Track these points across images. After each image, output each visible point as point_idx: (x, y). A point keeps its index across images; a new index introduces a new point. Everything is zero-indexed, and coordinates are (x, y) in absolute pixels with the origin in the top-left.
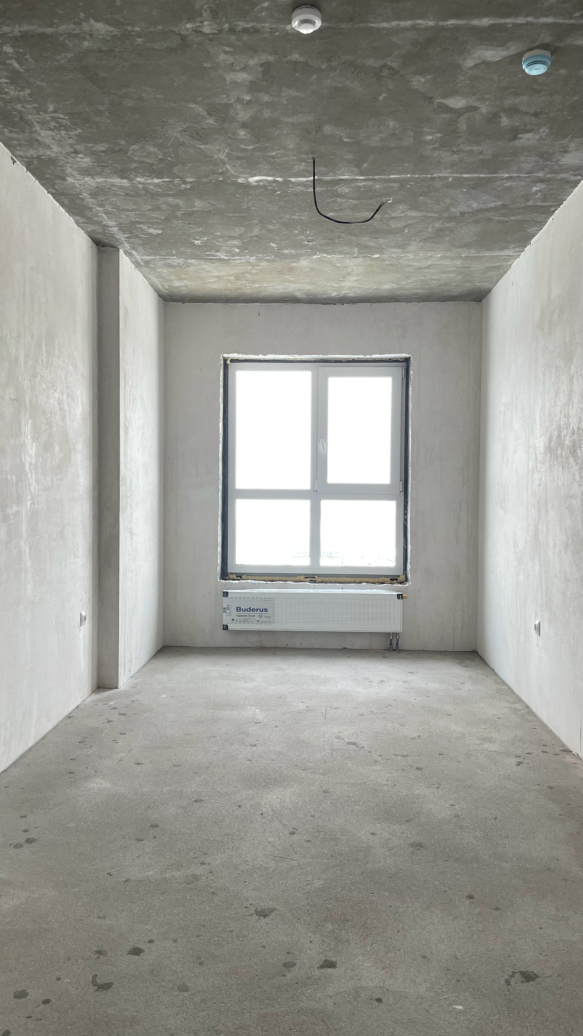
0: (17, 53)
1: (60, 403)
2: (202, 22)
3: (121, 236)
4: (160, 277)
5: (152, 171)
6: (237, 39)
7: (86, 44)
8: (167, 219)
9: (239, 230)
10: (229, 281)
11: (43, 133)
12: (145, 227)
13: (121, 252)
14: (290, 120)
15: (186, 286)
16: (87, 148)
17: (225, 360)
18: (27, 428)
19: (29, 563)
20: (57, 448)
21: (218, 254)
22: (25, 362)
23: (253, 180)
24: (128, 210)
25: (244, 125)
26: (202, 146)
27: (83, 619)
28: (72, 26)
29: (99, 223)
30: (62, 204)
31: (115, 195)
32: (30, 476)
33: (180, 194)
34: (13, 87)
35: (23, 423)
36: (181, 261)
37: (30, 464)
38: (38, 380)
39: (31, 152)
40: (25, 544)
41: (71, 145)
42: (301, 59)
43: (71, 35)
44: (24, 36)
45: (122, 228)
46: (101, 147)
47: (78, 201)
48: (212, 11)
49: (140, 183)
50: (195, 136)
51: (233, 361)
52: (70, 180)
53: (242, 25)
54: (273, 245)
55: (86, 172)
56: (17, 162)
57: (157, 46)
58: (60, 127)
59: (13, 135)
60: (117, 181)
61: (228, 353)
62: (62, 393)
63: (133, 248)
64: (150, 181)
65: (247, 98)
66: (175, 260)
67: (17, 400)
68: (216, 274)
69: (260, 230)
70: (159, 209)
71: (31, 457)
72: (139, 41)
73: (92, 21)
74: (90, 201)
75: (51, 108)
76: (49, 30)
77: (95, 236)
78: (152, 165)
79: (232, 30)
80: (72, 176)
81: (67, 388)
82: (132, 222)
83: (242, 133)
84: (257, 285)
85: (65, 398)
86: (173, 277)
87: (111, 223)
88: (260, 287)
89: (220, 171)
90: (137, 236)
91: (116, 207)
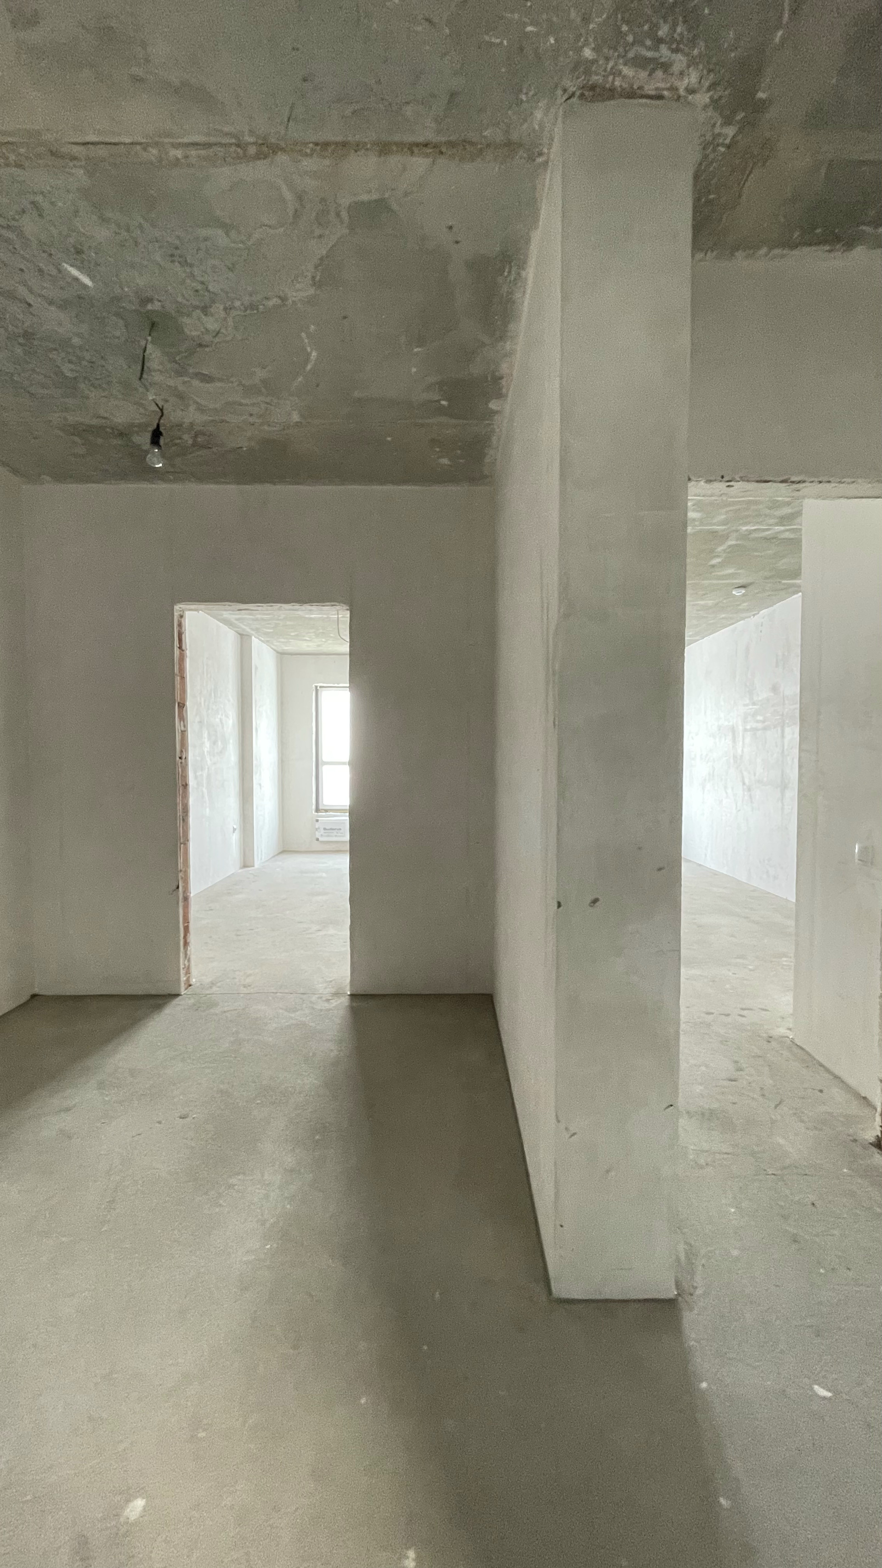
1: (221, 720)
3: (253, 632)
4: (277, 646)
13: (253, 637)
15: (292, 649)
17: (316, 687)
18: (206, 735)
20: (220, 743)
27: (234, 830)
29: (241, 628)
30: (224, 624)
32: (207, 757)
35: (203, 732)
36: (288, 639)
37: (207, 752)
38: (210, 711)
40: (205, 790)
45: (252, 629)
47: (230, 623)
51: (320, 687)
52: (224, 615)
61: (318, 683)
62: (222, 715)
63: (260, 636)
66: (284, 639)
67: (201, 723)
68: (305, 645)
71: (207, 748)
74: (236, 622)
77: (238, 633)
81: (224, 712)
86: (284, 646)
87: (246, 628)
90: (261, 631)
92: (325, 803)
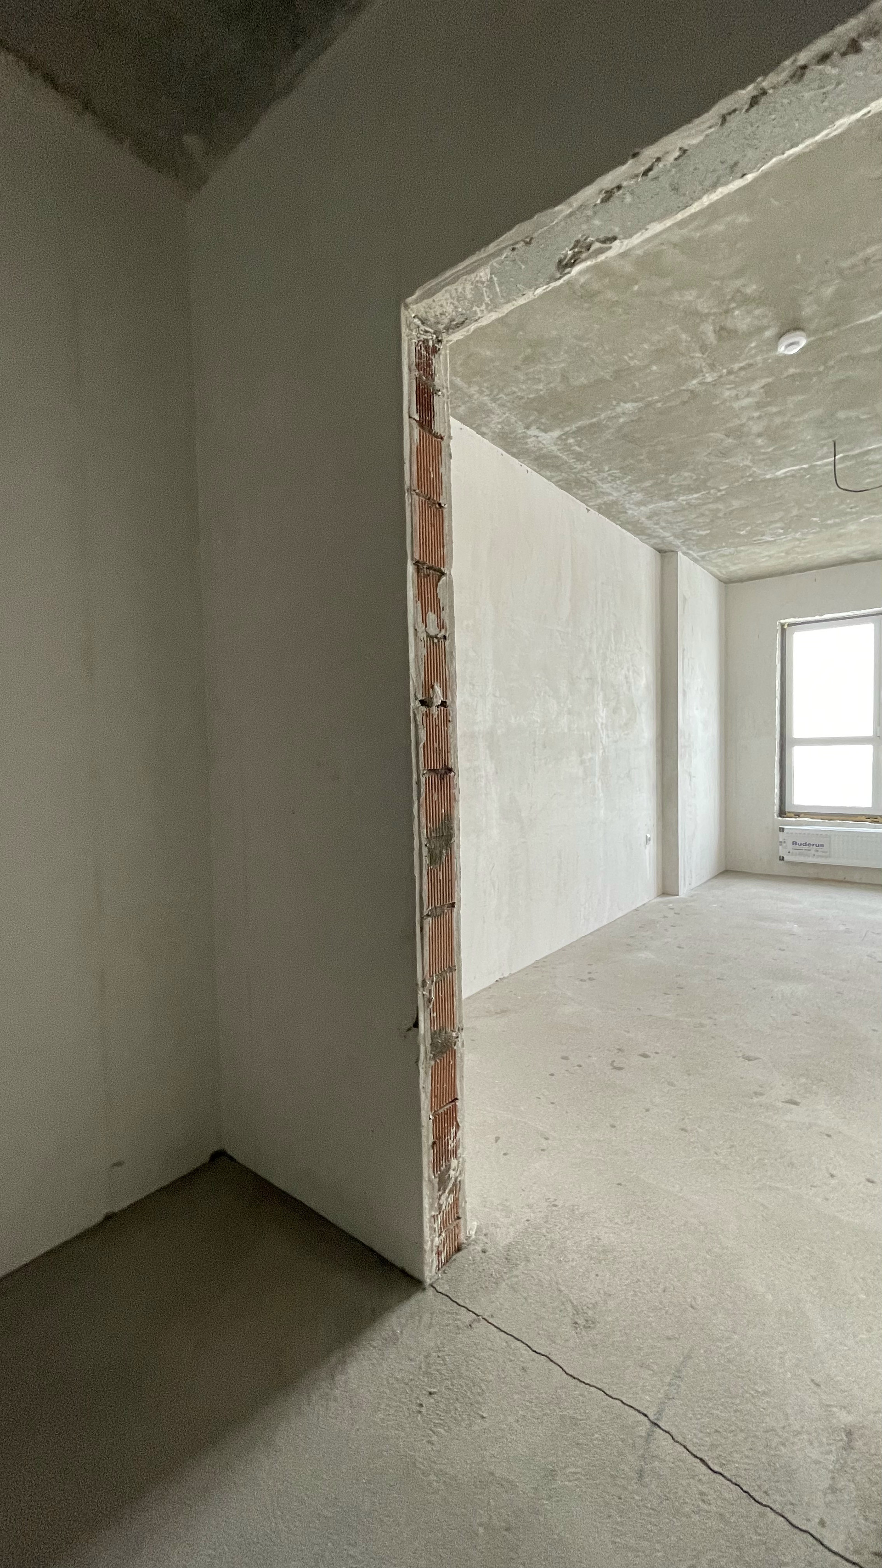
0: (576, 441)
1: (626, 677)
2: (704, 376)
3: (678, 542)
4: (717, 566)
5: (690, 490)
6: (736, 377)
7: (621, 420)
8: (712, 521)
9: (778, 515)
10: (782, 557)
11: (604, 486)
12: (695, 531)
13: (680, 553)
14: (801, 419)
15: (741, 569)
16: (637, 487)
17: (782, 625)
18: (599, 698)
19: (601, 795)
20: (624, 710)
21: (764, 537)
22: (598, 651)
23: (780, 473)
24: (678, 522)
25: (759, 435)
26: (727, 461)
27: (648, 840)
28: (610, 412)
29: (658, 537)
30: (628, 530)
31: (666, 513)
32: (601, 732)
33: (718, 499)
34: (579, 463)
35: (596, 695)
36: (732, 550)
37: (602, 724)
38: (607, 662)
39: (599, 501)
40: (598, 780)
41: (625, 489)
42: (798, 371)
43: (610, 418)
44: (580, 430)
45: (676, 536)
46: (648, 484)
47: (639, 525)
48: (710, 365)
49: (683, 501)
50: (719, 455)
51: (789, 625)
52: (630, 512)
53: (736, 366)
54: (814, 519)
55: (640, 504)
56: (592, 510)
57: (673, 403)
58: (615, 479)
59: (585, 493)
60: (664, 504)
61: (784, 619)
62: (628, 670)
63: (690, 549)
64: (691, 497)
65: (756, 414)
66: (727, 551)
67: (591, 679)
68: (767, 553)
69: (799, 510)
70: (703, 515)
71: (602, 718)
72: (659, 405)
73: (622, 404)
74: (648, 523)
75: (607, 468)
76: (594, 420)
77: (657, 547)
78: (689, 485)
79: (730, 373)
80: (630, 509)
81: (633, 666)
82: (684, 530)
83: (759, 441)
84: (809, 556)
85: (631, 673)
86: (728, 564)
87: (667, 534)
88: (811, 557)
89: (748, 474)
90: (690, 539)
91: (667, 522)
92: (797, 801)
